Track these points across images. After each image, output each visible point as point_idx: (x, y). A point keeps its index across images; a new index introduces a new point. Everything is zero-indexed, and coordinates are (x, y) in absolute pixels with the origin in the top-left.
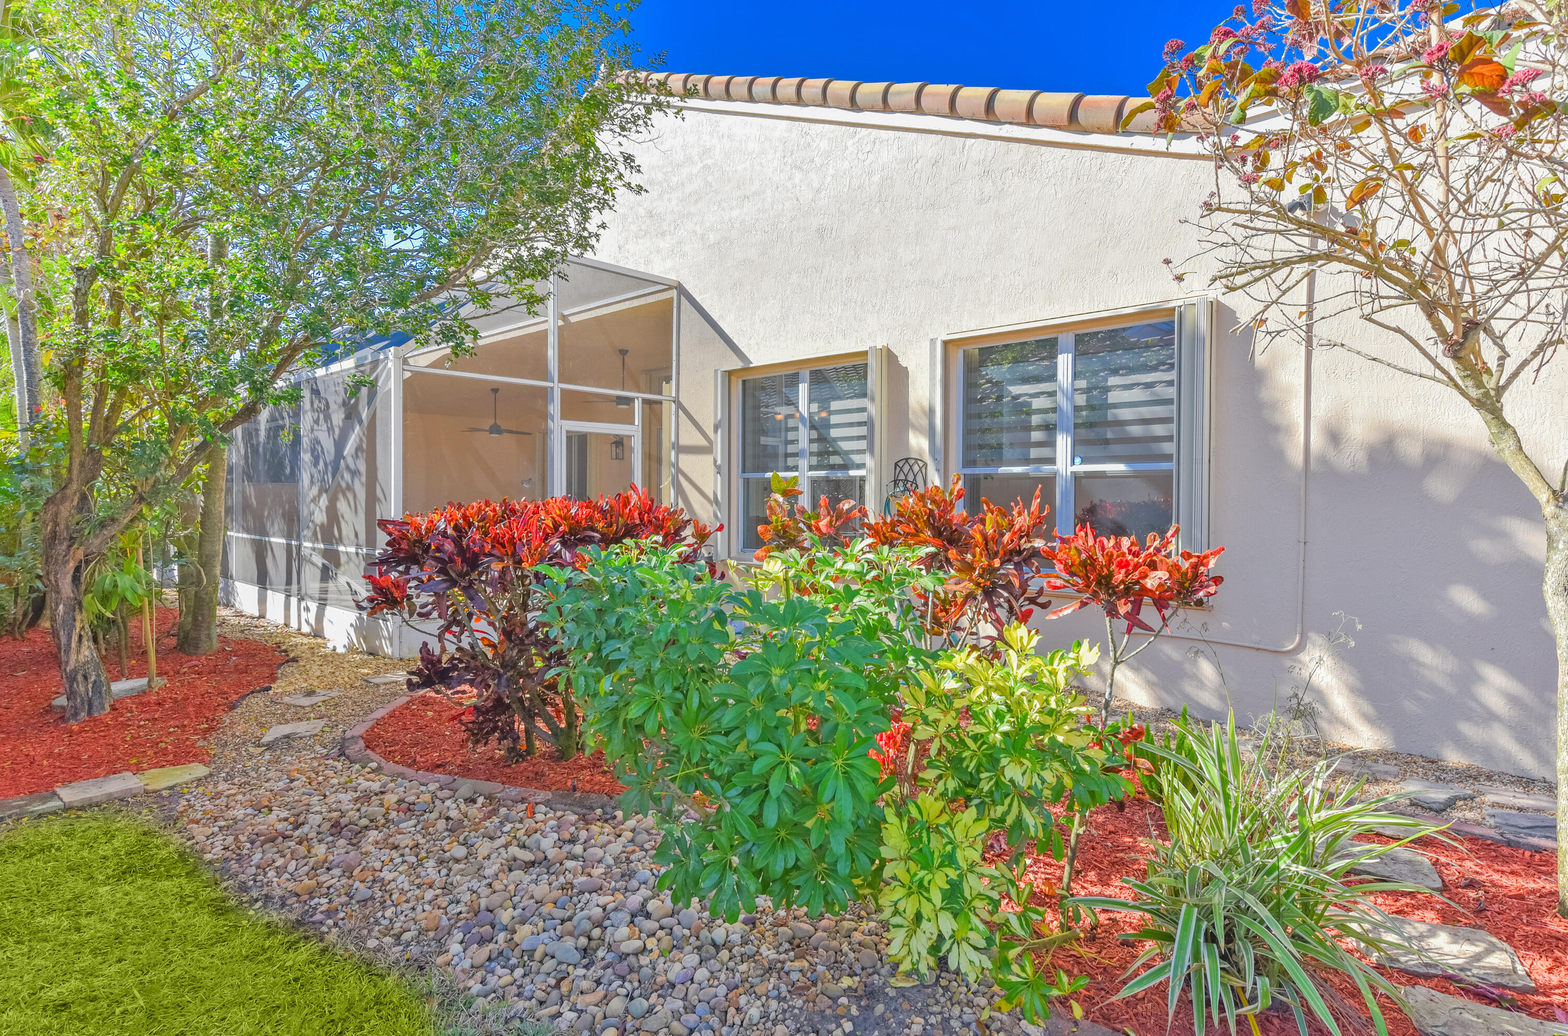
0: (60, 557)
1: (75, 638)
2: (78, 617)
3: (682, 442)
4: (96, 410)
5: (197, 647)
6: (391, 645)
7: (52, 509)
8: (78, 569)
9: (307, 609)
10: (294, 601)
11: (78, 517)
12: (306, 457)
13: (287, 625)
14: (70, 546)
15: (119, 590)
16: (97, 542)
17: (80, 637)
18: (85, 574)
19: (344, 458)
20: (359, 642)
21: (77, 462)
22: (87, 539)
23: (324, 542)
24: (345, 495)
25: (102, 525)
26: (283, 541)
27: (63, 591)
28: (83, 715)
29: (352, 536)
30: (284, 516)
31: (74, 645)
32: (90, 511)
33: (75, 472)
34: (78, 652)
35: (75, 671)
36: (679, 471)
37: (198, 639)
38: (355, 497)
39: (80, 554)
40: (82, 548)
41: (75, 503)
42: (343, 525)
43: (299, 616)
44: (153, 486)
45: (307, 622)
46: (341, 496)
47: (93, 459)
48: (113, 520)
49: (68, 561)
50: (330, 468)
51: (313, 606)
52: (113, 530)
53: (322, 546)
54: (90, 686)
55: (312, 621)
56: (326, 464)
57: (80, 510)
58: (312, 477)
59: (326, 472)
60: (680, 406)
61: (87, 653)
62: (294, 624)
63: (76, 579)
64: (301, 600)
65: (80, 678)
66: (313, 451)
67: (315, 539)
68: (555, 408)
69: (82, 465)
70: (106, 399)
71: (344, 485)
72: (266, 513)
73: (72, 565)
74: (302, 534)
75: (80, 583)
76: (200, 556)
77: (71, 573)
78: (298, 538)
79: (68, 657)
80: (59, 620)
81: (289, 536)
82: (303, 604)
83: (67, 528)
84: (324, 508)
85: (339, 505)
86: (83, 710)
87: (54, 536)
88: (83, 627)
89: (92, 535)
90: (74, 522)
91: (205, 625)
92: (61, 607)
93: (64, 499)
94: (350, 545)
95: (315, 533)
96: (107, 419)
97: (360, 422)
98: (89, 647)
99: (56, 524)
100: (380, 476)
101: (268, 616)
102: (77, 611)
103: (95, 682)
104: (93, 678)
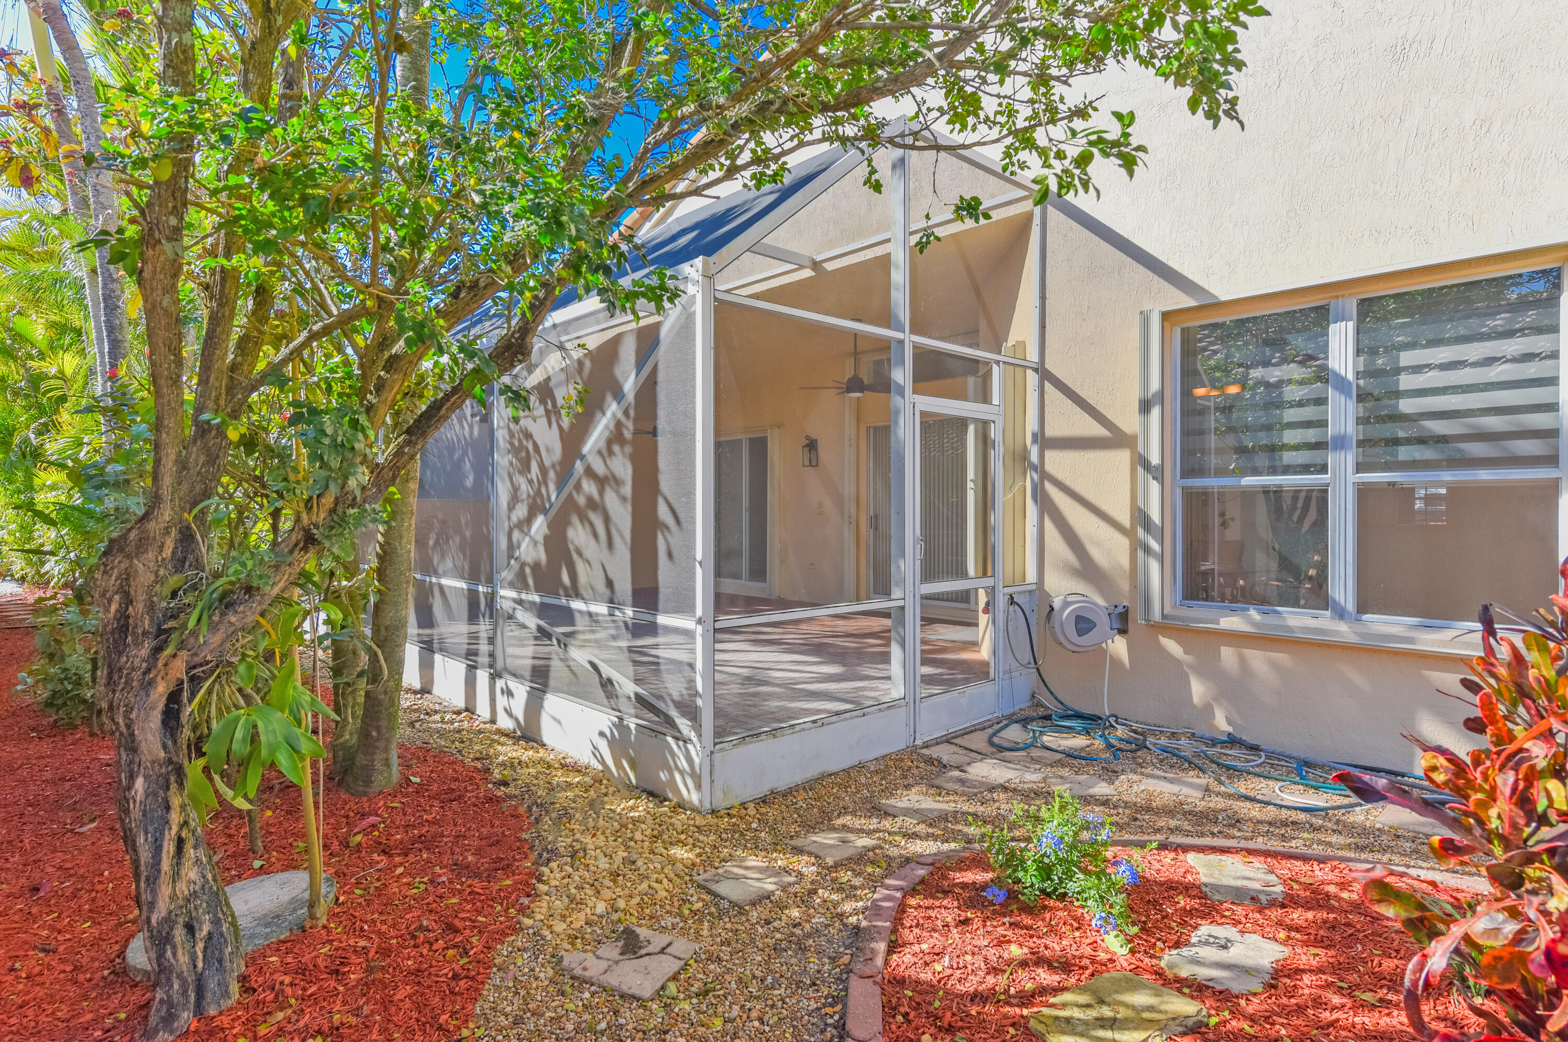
0: (136, 675)
1: (169, 847)
2: (176, 801)
3: (1050, 432)
4: (211, 342)
5: (368, 782)
6: (698, 787)
7: (119, 563)
8: (174, 697)
9: (509, 693)
10: (482, 676)
11: (174, 581)
12: (502, 459)
13: (470, 709)
14: (158, 650)
15: (264, 752)
16: (216, 639)
17: (180, 842)
18: (189, 710)
19: (583, 457)
20: (619, 766)
21: (170, 455)
22: (194, 633)
23: (538, 590)
24: (584, 518)
25: (226, 602)
26: (462, 585)
27: (143, 747)
28: (186, 1018)
29: (601, 586)
30: (462, 548)
31: (166, 866)
32: (198, 565)
33: (167, 481)
34: (176, 876)
35: (169, 920)
36: (1045, 476)
37: (369, 769)
38: (607, 520)
39: (179, 669)
40: (184, 654)
41: (167, 552)
42: (580, 567)
43: (493, 700)
44: (333, 511)
45: (509, 713)
46: (575, 519)
47: (206, 449)
48: (249, 590)
49: (151, 683)
50: (552, 475)
51: (521, 691)
52: (248, 613)
53: (536, 598)
54: (200, 946)
55: (519, 712)
56: (543, 470)
57: (179, 563)
58: (515, 489)
59: (544, 481)
60: (1045, 375)
61: (193, 875)
62: (483, 710)
63: (171, 716)
64: (494, 677)
65: (179, 934)
66: (515, 450)
67: (520, 583)
68: (902, 375)
69: (183, 465)
70: (232, 315)
71: (581, 501)
72: (431, 543)
73: (161, 689)
74: (497, 577)
75: (179, 725)
76: (376, 629)
77: (161, 706)
78: (490, 581)
79: (154, 892)
80: (136, 812)
81: (473, 576)
82: (500, 684)
83: (151, 607)
84: (540, 538)
85: (571, 533)
86: (185, 1007)
87: (123, 625)
88: (186, 823)
89: (204, 629)
90: (167, 591)
91: (381, 744)
92: (139, 783)
93: (143, 544)
94: (596, 599)
95: (521, 575)
96: (234, 367)
97: (619, 395)
98: (198, 861)
99: (128, 601)
100: (666, 484)
101: (436, 690)
102: (174, 787)
103: (210, 935)
104: (206, 928)
